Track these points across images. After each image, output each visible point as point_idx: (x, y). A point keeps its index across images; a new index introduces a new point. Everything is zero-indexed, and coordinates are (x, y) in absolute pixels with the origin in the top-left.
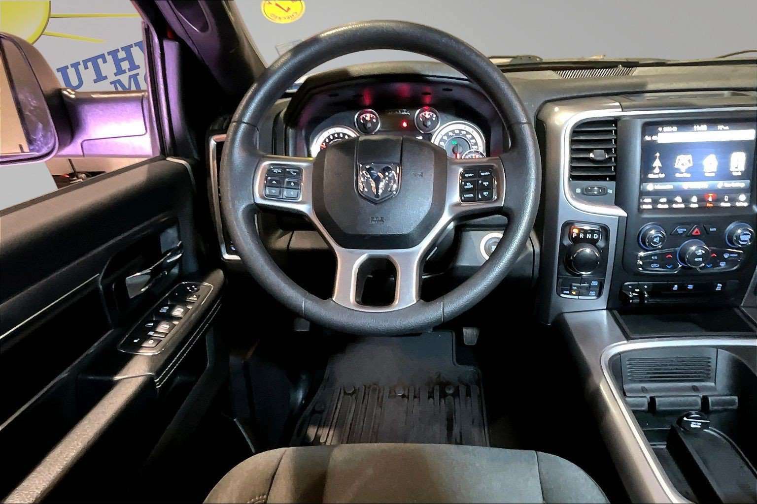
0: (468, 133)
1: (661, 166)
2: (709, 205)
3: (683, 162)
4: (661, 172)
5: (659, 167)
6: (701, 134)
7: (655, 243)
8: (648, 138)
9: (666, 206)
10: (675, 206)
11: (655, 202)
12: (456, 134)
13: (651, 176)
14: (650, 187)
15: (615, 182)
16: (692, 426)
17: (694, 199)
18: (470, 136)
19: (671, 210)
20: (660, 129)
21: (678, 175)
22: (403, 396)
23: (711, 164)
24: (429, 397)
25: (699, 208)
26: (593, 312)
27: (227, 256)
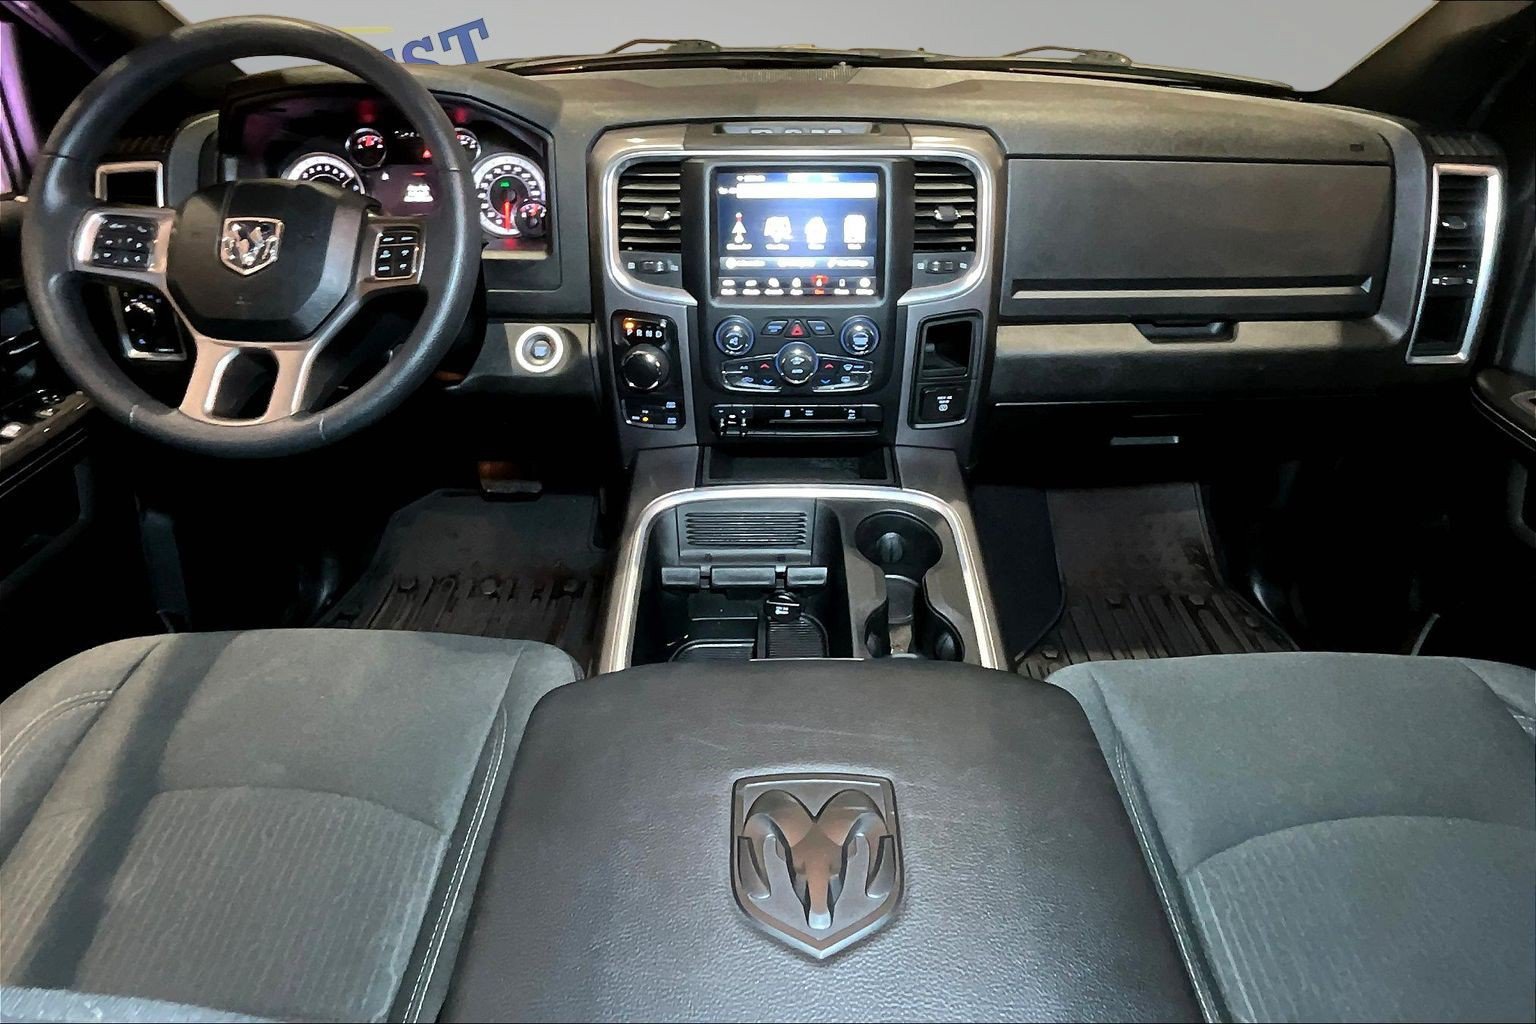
0: (524, 171)
1: (745, 232)
2: (817, 292)
3: (777, 228)
4: (746, 241)
5: (743, 234)
6: (798, 186)
7: (732, 346)
8: (722, 191)
9: (757, 292)
10: (768, 292)
11: (740, 286)
12: (507, 172)
13: (730, 247)
14: (730, 263)
15: (680, 255)
16: (778, 612)
17: (797, 282)
18: (528, 176)
19: (762, 297)
20: (740, 178)
21: (769, 247)
22: (494, 595)
23: (816, 232)
24: (534, 597)
25: (805, 295)
26: (663, 450)
27: (133, 353)
